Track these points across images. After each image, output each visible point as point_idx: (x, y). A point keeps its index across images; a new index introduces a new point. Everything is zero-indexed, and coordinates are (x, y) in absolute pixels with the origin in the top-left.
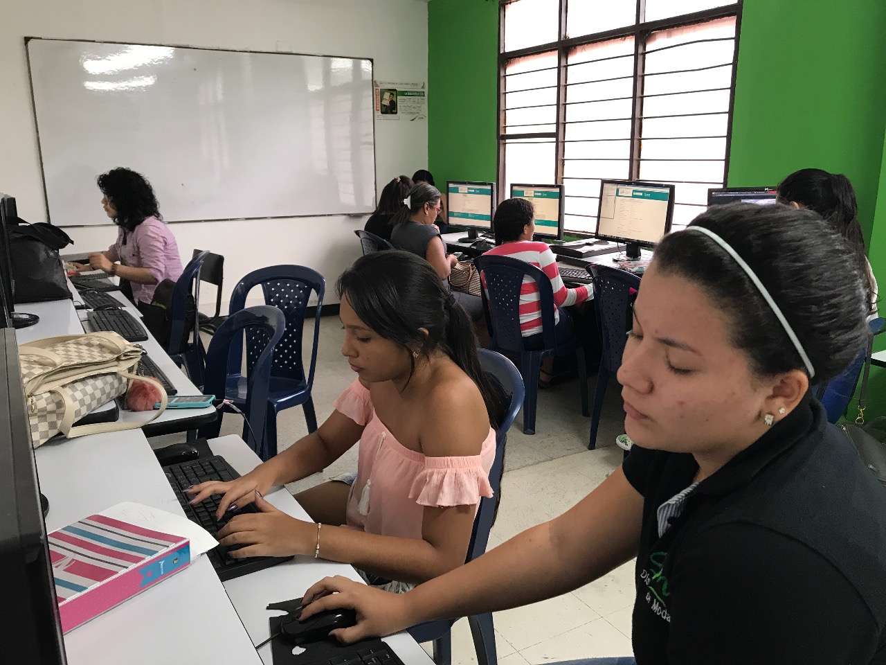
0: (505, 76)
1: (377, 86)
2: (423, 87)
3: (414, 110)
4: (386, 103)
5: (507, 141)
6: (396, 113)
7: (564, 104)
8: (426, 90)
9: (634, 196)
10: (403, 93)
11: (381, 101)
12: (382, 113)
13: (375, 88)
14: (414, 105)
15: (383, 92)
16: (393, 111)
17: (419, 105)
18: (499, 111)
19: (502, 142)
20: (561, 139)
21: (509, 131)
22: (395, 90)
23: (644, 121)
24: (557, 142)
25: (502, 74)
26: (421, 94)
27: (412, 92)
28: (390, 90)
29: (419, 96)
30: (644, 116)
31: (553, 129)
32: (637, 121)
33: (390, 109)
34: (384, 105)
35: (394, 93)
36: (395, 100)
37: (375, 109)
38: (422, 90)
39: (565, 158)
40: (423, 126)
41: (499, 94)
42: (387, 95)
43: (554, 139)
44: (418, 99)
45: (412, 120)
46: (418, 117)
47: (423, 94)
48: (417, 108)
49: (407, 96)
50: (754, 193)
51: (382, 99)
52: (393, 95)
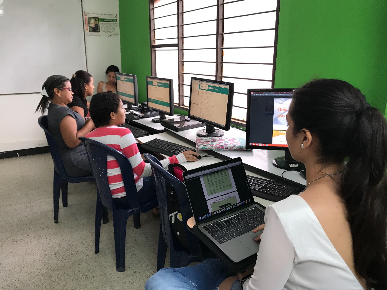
0: (153, 9)
1: (86, 15)
2: (116, 17)
3: (110, 30)
4: (93, 25)
5: (156, 49)
6: (99, 32)
7: (182, 25)
8: (118, 19)
9: (209, 90)
10: (103, 20)
11: (89, 25)
12: (90, 31)
13: (84, 16)
14: (111, 27)
15: (90, 18)
16: (97, 30)
17: (114, 27)
18: (150, 31)
19: (153, 49)
20: (181, 48)
21: (157, 43)
22: (98, 18)
23: (225, 36)
24: (178, 50)
25: (151, 7)
26: (115, 21)
27: (109, 19)
28: (94, 18)
29: (114, 22)
30: (225, 32)
31: (175, 42)
32: (220, 36)
33: (95, 29)
34: (91, 27)
35: (97, 20)
36: (98, 23)
37: (85, 29)
38: (116, 18)
39: (184, 60)
40: (117, 40)
41: (150, 20)
42: (93, 21)
43: (177, 48)
44: (113, 24)
45: (110, 36)
46: (113, 34)
47: (116, 21)
48: (113, 29)
49: (106, 21)
50: (285, 93)
51: (89, 23)
52: (97, 21)
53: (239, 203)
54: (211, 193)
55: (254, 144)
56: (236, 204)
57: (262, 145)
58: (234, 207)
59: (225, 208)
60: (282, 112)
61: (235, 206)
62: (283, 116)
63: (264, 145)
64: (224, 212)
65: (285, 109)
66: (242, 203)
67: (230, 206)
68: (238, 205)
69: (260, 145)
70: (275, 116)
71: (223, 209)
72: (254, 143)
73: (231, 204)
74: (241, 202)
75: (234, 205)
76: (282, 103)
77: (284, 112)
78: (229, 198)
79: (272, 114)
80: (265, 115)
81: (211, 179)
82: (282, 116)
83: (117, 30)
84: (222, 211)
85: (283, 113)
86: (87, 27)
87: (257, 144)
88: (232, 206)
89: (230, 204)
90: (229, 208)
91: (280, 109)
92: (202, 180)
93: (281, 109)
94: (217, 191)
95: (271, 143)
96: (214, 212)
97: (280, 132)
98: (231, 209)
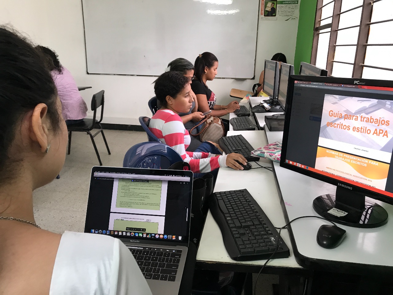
3: (288, 14)
4: (269, 9)
10: (282, 2)
12: (265, 16)
14: (289, 10)
15: (267, 2)
16: (273, 14)
17: (293, 10)
18: (317, 10)
19: (316, 33)
20: (334, 28)
24: (331, 31)
26: (295, 2)
27: (288, 1)
28: (272, 1)
29: (294, 4)
33: (271, 13)
34: (267, 11)
35: (275, 2)
36: (275, 7)
37: (260, 13)
42: (270, 4)
44: (293, 6)
45: (287, 20)
46: (291, 18)
47: (297, 2)
48: (291, 12)
49: (285, 4)
50: (341, 87)
51: (265, 7)
52: (274, 4)
53: (159, 235)
54: (121, 204)
55: (291, 163)
56: (155, 234)
57: (301, 166)
58: (149, 236)
59: (135, 233)
60: (333, 118)
61: (152, 236)
62: (335, 125)
63: (303, 167)
64: (130, 237)
65: (339, 113)
66: (166, 236)
67: (143, 234)
68: (157, 236)
69: (299, 165)
70: (323, 123)
71: (130, 233)
72: (291, 161)
73: (147, 232)
74: (163, 235)
75: (151, 234)
76: (336, 103)
77: (337, 118)
78: (148, 221)
79: (319, 120)
80: (310, 119)
81: (130, 187)
82: (333, 124)
83: (297, 13)
84: (128, 234)
85: (336, 120)
86: (262, 12)
87: (295, 164)
88: (147, 234)
89: (144, 230)
90: (141, 235)
91: (331, 112)
92: (116, 184)
93: (333, 113)
94: (132, 205)
95: (314, 167)
96: (114, 231)
97: (328, 151)
98: (142, 238)
